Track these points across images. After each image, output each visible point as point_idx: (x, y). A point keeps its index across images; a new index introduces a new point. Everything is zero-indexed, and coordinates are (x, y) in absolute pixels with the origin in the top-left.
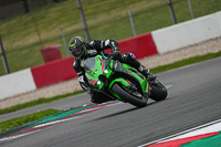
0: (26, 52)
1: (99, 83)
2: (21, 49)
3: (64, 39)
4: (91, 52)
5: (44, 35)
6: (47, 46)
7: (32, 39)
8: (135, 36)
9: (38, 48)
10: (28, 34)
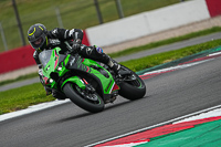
1: (51, 81)
4: (54, 41)
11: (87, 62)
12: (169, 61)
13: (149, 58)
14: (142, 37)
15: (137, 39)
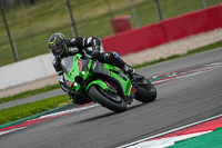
0: (95, 23)
1: (76, 84)
2: (91, 20)
3: (134, 10)
4: (72, 49)
5: (114, 7)
6: (116, 17)
7: (102, 10)
8: (206, 8)
9: (108, 19)
10: (98, 5)
11: (107, 66)
12: (65, 104)
13: (45, 101)
14: (38, 80)
15: (33, 82)
